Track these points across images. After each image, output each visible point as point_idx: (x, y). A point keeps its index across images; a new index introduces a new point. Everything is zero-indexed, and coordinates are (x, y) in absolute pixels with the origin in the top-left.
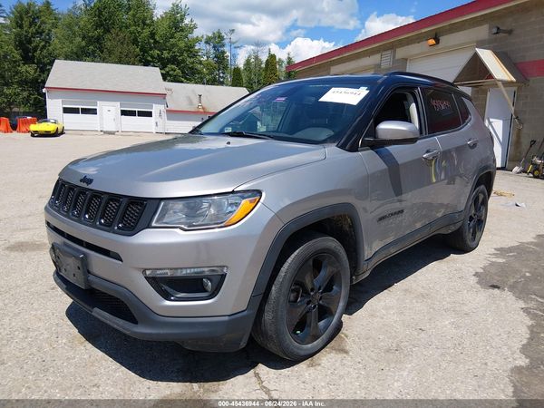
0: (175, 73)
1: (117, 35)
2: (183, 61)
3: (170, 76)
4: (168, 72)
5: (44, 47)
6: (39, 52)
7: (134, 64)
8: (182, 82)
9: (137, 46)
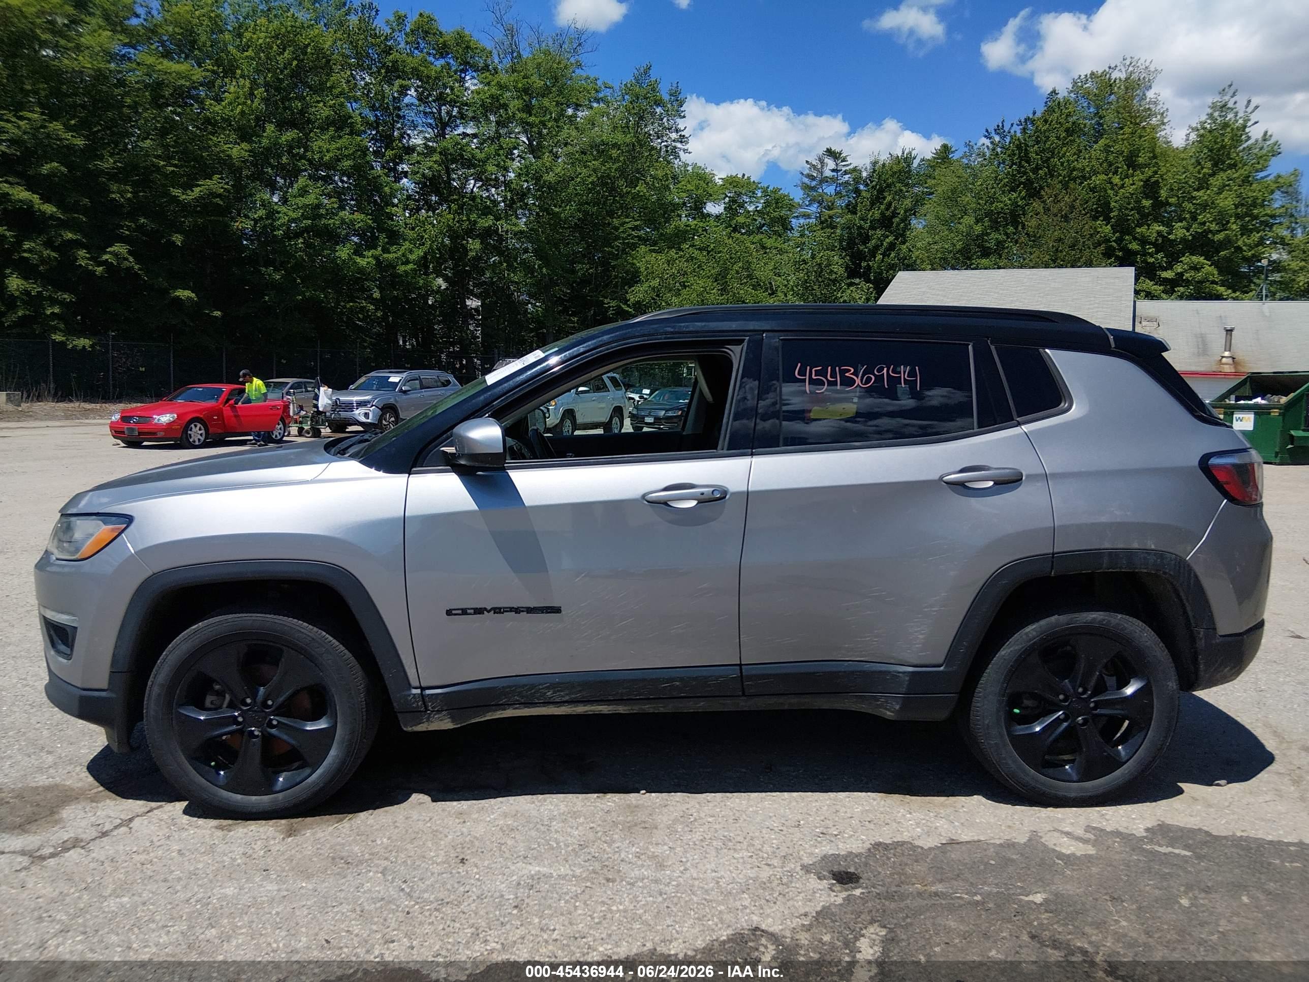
0: (1199, 276)
1: (1056, 201)
2: (1227, 243)
3: (1187, 283)
4: (1181, 275)
5: (892, 247)
6: (879, 257)
7: (1089, 264)
8: (1218, 297)
9: (1107, 219)
